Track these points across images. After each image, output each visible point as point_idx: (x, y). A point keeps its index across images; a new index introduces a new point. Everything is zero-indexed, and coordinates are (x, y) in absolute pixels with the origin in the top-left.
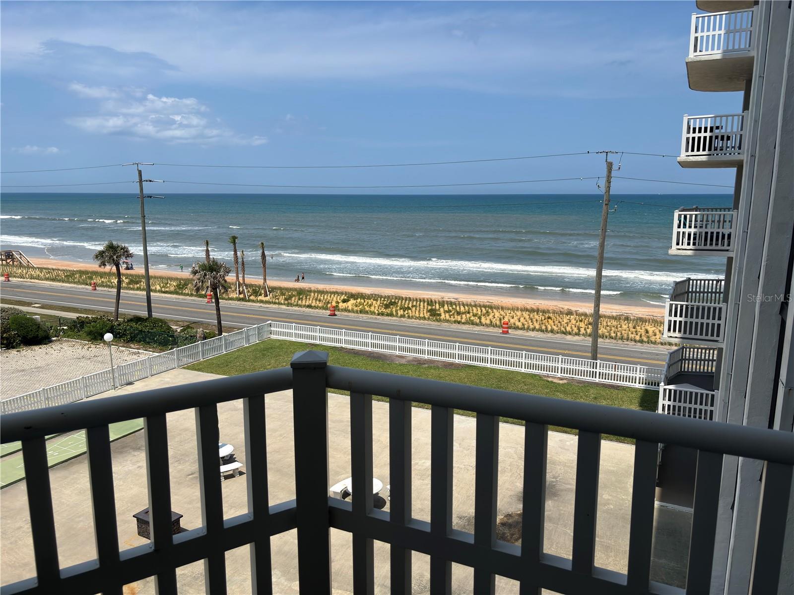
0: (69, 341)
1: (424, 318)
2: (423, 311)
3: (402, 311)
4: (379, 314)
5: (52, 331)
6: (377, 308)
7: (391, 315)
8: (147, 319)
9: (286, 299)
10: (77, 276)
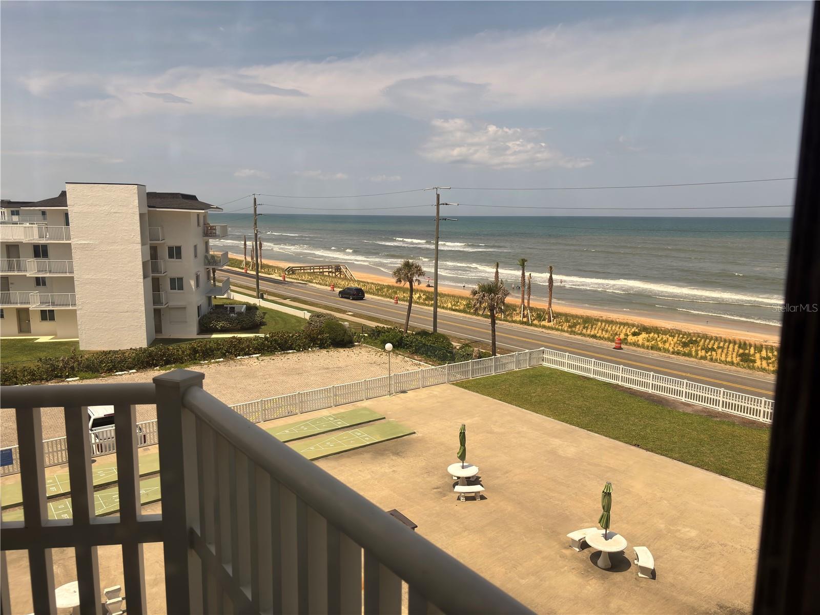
0: (367, 347)
1: (732, 363)
2: (732, 354)
3: (703, 352)
4: (673, 353)
5: (355, 337)
6: (672, 345)
7: (689, 355)
8: (432, 334)
9: (570, 327)
10: (385, 290)
